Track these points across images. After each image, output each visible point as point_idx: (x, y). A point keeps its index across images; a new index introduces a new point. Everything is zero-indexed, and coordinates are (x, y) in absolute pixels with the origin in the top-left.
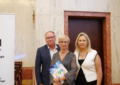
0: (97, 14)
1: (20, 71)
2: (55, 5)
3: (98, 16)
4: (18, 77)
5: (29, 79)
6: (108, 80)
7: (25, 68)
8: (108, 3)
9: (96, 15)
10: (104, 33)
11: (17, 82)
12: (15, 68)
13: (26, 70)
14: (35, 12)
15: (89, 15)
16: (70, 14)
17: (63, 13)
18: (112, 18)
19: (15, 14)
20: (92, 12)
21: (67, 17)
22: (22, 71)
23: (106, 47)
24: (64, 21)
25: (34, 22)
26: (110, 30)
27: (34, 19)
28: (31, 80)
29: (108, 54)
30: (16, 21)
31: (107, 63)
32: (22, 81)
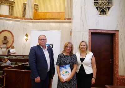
2: (83, 26)
6: (116, 73)
8: (117, 25)
9: (109, 32)
10: (114, 43)
14: (72, 30)
15: (105, 32)
16: (92, 31)
17: (88, 30)
18: (120, 34)
19: (61, 31)
20: (107, 30)
21: (91, 33)
23: (115, 52)
24: (89, 35)
25: (71, 36)
26: (118, 42)
27: (71, 34)
29: (116, 56)
30: (61, 35)
31: (115, 62)
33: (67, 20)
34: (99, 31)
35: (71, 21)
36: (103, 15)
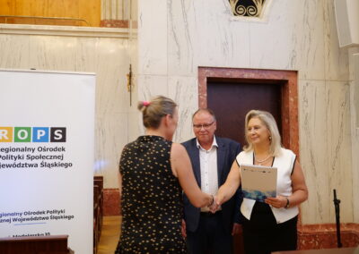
0: (269, 73)
2: (179, 54)
3: (272, 78)
8: (294, 51)
9: (266, 76)
10: (284, 114)
15: (252, 76)
16: (211, 74)
18: (301, 83)
20: (259, 70)
21: (206, 80)
22: (102, 197)
24: (199, 88)
25: (130, 91)
26: (297, 109)
27: (130, 84)
32: (102, 218)
33: (112, 26)
34: (232, 72)
35: (127, 33)
36: (246, 15)
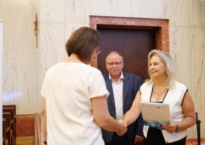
0: (146, 21)
1: (13, 121)
2: (74, 5)
3: (148, 25)
4: (9, 131)
5: (29, 135)
7: (20, 117)
8: (165, 3)
9: (144, 24)
11: (7, 141)
12: (4, 116)
13: (23, 120)
14: (38, 16)
15: (133, 23)
16: (100, 21)
17: (88, 19)
18: (171, 29)
19: (2, 21)
20: (138, 18)
22: (15, 121)
25: (36, 35)
26: (168, 50)
27: (36, 30)
28: (31, 137)
32: (15, 139)
34: (117, 20)
